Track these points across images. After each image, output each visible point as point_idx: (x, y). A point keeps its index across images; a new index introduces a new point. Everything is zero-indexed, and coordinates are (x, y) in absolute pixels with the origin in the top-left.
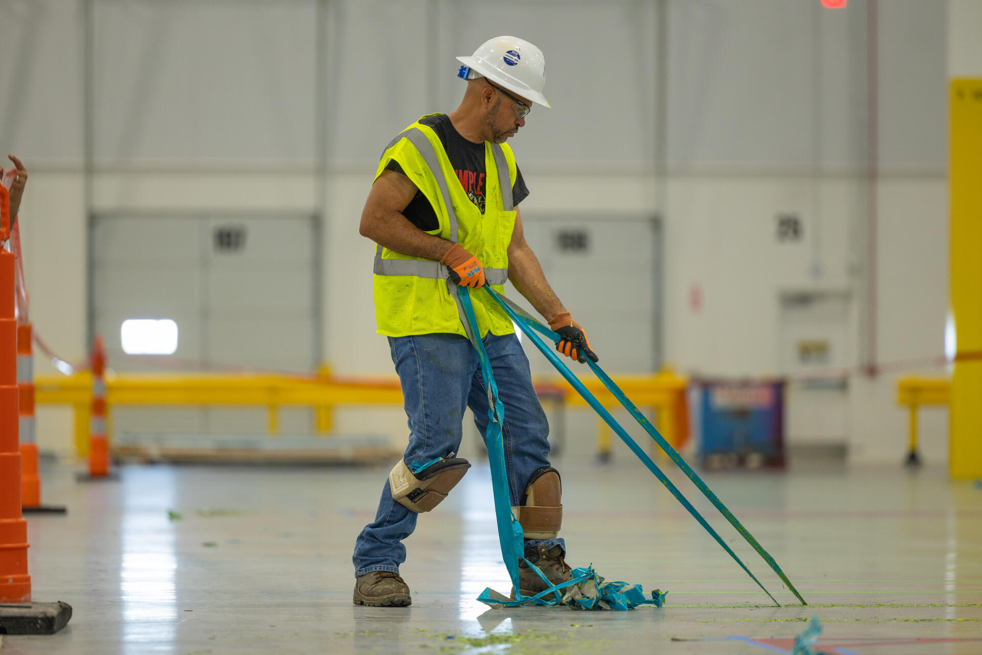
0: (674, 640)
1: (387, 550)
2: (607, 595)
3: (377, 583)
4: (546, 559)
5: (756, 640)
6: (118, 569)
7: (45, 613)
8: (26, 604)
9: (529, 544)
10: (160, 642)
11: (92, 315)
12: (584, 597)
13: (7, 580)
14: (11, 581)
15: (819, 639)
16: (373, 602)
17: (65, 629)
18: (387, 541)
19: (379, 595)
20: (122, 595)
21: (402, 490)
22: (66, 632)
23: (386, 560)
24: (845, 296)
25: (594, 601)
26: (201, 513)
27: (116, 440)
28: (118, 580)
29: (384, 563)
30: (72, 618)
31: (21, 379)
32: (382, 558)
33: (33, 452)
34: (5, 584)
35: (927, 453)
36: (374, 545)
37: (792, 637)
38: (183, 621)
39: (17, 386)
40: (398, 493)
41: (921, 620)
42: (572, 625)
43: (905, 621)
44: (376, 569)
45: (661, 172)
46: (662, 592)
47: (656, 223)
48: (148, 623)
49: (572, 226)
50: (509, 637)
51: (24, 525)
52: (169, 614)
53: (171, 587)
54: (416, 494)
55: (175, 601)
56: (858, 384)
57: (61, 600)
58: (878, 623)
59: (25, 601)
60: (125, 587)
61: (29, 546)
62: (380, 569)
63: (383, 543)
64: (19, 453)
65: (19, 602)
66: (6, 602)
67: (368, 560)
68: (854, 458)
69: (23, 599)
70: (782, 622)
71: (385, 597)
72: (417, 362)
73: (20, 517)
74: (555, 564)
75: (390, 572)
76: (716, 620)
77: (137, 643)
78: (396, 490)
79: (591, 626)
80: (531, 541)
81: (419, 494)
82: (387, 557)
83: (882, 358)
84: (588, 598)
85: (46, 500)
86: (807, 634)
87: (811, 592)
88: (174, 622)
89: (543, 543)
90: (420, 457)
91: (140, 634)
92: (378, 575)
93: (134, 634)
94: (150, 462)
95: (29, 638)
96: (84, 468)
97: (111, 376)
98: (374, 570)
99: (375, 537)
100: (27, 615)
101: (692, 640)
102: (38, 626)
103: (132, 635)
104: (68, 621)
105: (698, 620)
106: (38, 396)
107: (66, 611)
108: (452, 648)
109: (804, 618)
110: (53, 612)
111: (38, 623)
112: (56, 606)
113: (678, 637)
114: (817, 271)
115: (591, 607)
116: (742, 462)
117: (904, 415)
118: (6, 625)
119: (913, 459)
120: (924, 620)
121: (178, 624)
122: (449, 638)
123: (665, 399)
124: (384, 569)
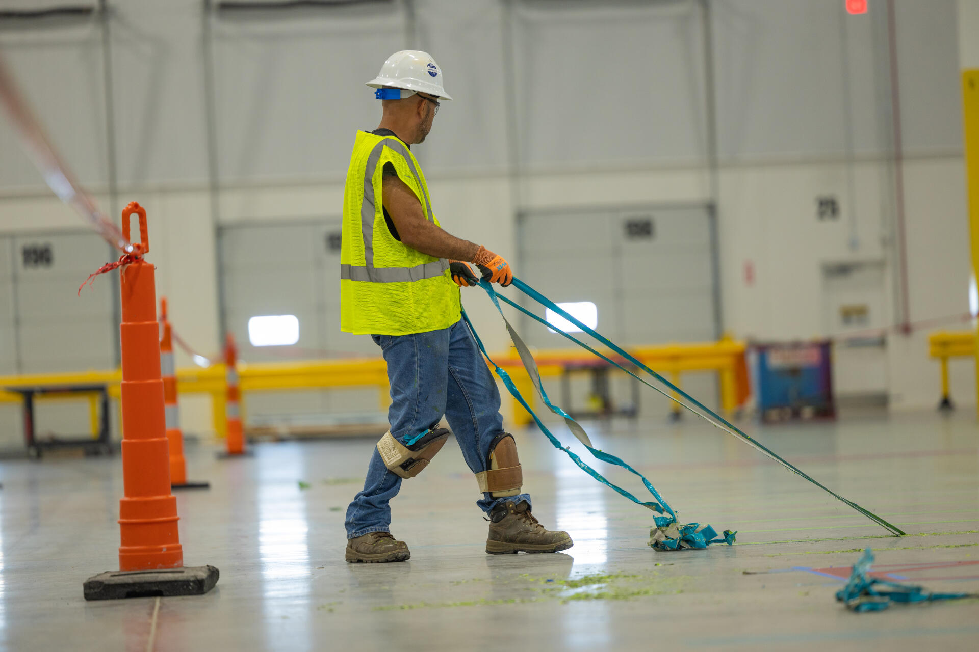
0: (746, 573)
1: (380, 514)
2: (686, 535)
3: (376, 542)
4: (513, 514)
5: (817, 570)
6: (257, 535)
7: (195, 576)
8: (179, 569)
9: (498, 502)
10: (297, 597)
11: (223, 314)
12: (668, 539)
13: (161, 549)
14: (165, 550)
15: (873, 567)
16: (376, 558)
17: (214, 589)
18: (381, 506)
19: (383, 552)
20: (262, 557)
21: (395, 461)
22: (215, 592)
23: (379, 522)
24: (880, 265)
25: (678, 542)
26: (327, 482)
27: (250, 422)
28: (257, 544)
29: (379, 524)
30: (220, 579)
31: (165, 372)
32: (376, 521)
33: (178, 436)
34: (159, 553)
35: (957, 398)
36: (369, 511)
37: (849, 566)
38: (316, 577)
39: (161, 380)
40: (391, 463)
41: (961, 546)
42: (656, 565)
43: (947, 547)
44: (372, 530)
45: (713, 165)
46: (732, 531)
47: (711, 209)
48: (285, 580)
49: (640, 215)
50: (602, 578)
51: (174, 501)
52: (303, 571)
53: (304, 548)
54: (408, 463)
55: (308, 560)
56: (894, 341)
57: (209, 565)
58: (923, 549)
59: (178, 567)
60: (263, 550)
61: (179, 519)
62: (376, 530)
63: (378, 508)
64: (166, 438)
65: (172, 567)
66: (161, 568)
67: (364, 523)
68: (894, 406)
69: (176, 564)
70: (839, 553)
71: (389, 554)
72: (415, 346)
73: (170, 493)
74: (522, 518)
75: (383, 532)
76: (782, 554)
77: (277, 598)
78: (389, 461)
79: (672, 564)
80: (500, 499)
81: (410, 463)
82: (380, 520)
83: (916, 316)
84: (672, 539)
85: (192, 477)
86: (862, 563)
87: (863, 526)
88: (308, 579)
89: (510, 500)
90: (409, 430)
91: (279, 590)
92: (376, 536)
93: (274, 590)
94: (280, 440)
95: (183, 599)
96: (223, 448)
97: (242, 366)
98: (370, 532)
99: (371, 504)
100: (181, 578)
101: (761, 573)
102: (190, 588)
103: (272, 592)
104: (216, 582)
105: (765, 555)
106: (180, 387)
107: (214, 574)
108: (552, 590)
109: (858, 549)
110: (203, 575)
111: (190, 585)
112: (206, 570)
113: (749, 571)
114: (853, 244)
115: (675, 547)
116: (796, 414)
117: (936, 366)
118: (162, 588)
119: (946, 404)
120: (963, 546)
121: (312, 580)
122: (549, 581)
123: (726, 362)
124: (379, 530)
